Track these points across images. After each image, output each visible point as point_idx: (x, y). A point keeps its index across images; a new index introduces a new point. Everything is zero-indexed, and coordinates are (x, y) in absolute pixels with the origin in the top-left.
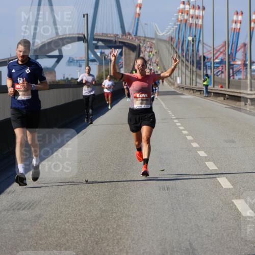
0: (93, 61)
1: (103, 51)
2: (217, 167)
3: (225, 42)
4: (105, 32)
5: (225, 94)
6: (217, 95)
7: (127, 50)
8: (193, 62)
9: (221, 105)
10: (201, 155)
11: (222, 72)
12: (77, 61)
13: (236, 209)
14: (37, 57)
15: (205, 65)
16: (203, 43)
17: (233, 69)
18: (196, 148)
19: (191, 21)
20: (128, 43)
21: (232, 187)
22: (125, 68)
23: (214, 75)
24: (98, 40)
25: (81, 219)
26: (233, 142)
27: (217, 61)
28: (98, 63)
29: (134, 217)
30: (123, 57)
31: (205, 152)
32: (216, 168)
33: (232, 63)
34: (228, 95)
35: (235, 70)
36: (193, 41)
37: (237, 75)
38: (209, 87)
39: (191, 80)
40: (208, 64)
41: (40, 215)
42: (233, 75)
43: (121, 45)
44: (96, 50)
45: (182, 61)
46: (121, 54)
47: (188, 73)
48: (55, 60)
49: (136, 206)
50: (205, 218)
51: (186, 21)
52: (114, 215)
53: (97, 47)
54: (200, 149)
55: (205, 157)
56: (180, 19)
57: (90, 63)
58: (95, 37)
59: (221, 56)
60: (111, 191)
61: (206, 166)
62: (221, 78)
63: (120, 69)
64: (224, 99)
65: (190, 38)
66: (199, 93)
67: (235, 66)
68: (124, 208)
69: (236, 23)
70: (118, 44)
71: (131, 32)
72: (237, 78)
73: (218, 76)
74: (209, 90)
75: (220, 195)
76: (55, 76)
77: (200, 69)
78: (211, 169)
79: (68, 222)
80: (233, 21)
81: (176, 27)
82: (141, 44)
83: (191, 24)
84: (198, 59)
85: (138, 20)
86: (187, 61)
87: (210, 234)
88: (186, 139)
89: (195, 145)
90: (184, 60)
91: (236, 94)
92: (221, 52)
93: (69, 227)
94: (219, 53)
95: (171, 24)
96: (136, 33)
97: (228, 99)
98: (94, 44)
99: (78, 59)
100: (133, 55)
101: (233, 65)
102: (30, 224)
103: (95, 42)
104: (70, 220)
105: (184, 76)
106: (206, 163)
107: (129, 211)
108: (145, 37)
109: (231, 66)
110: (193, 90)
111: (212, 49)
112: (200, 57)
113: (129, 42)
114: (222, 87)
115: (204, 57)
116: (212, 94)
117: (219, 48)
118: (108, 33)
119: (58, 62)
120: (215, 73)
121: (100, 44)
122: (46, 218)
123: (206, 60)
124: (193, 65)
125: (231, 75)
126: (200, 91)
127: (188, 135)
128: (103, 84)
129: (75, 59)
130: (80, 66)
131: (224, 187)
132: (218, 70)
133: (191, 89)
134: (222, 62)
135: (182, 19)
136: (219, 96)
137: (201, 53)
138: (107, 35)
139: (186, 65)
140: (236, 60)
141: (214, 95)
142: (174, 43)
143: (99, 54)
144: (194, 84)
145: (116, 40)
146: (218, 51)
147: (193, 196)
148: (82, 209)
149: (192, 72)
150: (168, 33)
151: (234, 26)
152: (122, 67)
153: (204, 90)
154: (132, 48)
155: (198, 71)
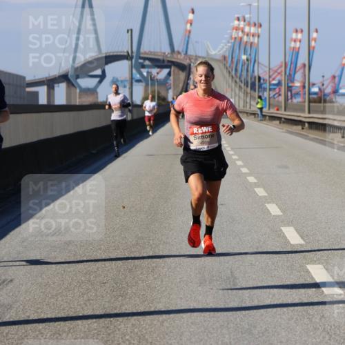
0: (138, 81)
1: (150, 70)
2: (267, 193)
3: (282, 63)
4: (152, 50)
5: (281, 118)
6: (273, 118)
7: (177, 70)
8: (247, 82)
9: (275, 129)
10: (251, 181)
11: (280, 95)
12: (122, 81)
13: (284, 237)
14: (78, 77)
15: (260, 86)
16: (258, 63)
17: (291, 91)
18: (245, 173)
19: (245, 38)
20: (177, 63)
21: (281, 214)
22: (174, 90)
23: (269, 98)
24: (145, 59)
25: (114, 246)
26: (286, 167)
27: (274, 82)
28: (143, 84)
29: (172, 245)
30: (172, 78)
31: (256, 178)
32: (266, 195)
33: (290, 85)
34: (285, 119)
35: (293, 92)
36: (247, 60)
37: (295, 98)
38: (264, 110)
39: (245, 102)
40: (264, 86)
41: (70, 241)
42: (291, 98)
43: (170, 64)
44: (142, 70)
45: (236, 82)
46: (169, 74)
47: (242, 95)
48: (98, 79)
49: (175, 234)
50: (249, 245)
51: (241, 39)
52: (151, 242)
53: (143, 66)
54: (250, 175)
55: (255, 183)
56: (233, 36)
57: (134, 83)
58: (142, 56)
59: (279, 78)
60: (149, 217)
61: (255, 192)
62: (278, 101)
63: (168, 90)
64: (280, 123)
65: (244, 57)
66: (253, 116)
67: (293, 88)
68: (162, 235)
69: (295, 41)
70: (166, 63)
71: (180, 50)
72: (295, 101)
73: (275, 98)
74: (263, 114)
75: (268, 221)
76: (97, 98)
77: (255, 91)
78: (260, 195)
79: (100, 249)
80: (292, 40)
81: (230, 45)
82: (192, 65)
83: (247, 42)
84: (253, 80)
85: (189, 37)
86: (241, 82)
87: (254, 262)
88: (236, 164)
89: (244, 170)
90: (238, 80)
91: (293, 118)
92: (279, 73)
93: (101, 253)
94: (276, 74)
95: (224, 41)
96: (186, 52)
97: (284, 122)
98: (140, 63)
99: (122, 79)
100: (182, 75)
101: (291, 87)
102: (58, 250)
103: (141, 61)
104: (102, 247)
105: (237, 98)
106: (255, 189)
107: (167, 238)
108: (196, 56)
109: (289, 89)
110: (247, 113)
111: (268, 69)
112: (255, 78)
113: (179, 61)
114: (278, 110)
115: (259, 78)
116: (267, 118)
117: (277, 68)
118: (156, 51)
119: (100, 82)
120: (271, 96)
121: (147, 63)
122: (76, 245)
123: (262, 81)
124: (247, 86)
125: (289, 97)
126: (254, 114)
127: (238, 160)
128: (144, 105)
129: (119, 79)
130: (125, 87)
131: (273, 214)
132: (274, 93)
133: (244, 112)
134: (279, 84)
135: (236, 36)
136: (274, 120)
137: (256, 74)
138: (154, 53)
139: (240, 86)
140: (295, 82)
141: (269, 120)
142: (227, 62)
143: (145, 74)
144: (248, 106)
145: (165, 59)
146: (276, 71)
147: (239, 223)
148: (116, 236)
149: (246, 94)
150: (221, 52)
151: (293, 44)
152: (170, 88)
153: (259, 112)
154: (182, 67)
155: (253, 92)
